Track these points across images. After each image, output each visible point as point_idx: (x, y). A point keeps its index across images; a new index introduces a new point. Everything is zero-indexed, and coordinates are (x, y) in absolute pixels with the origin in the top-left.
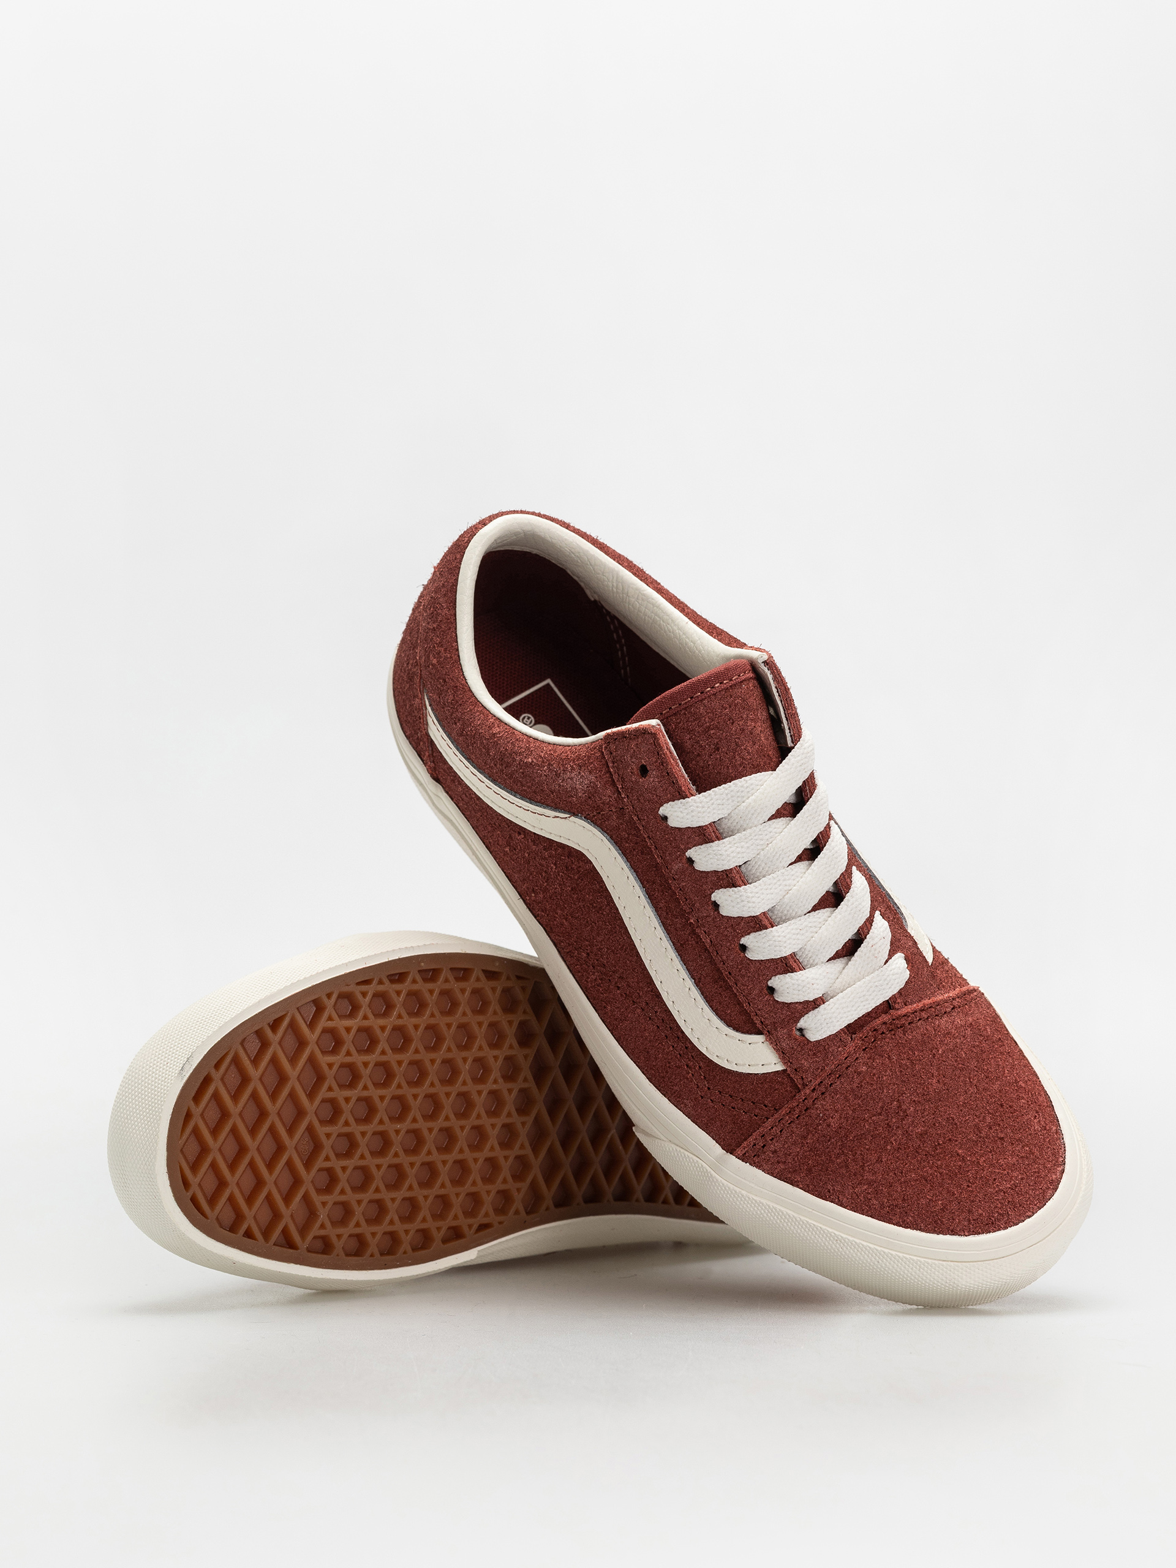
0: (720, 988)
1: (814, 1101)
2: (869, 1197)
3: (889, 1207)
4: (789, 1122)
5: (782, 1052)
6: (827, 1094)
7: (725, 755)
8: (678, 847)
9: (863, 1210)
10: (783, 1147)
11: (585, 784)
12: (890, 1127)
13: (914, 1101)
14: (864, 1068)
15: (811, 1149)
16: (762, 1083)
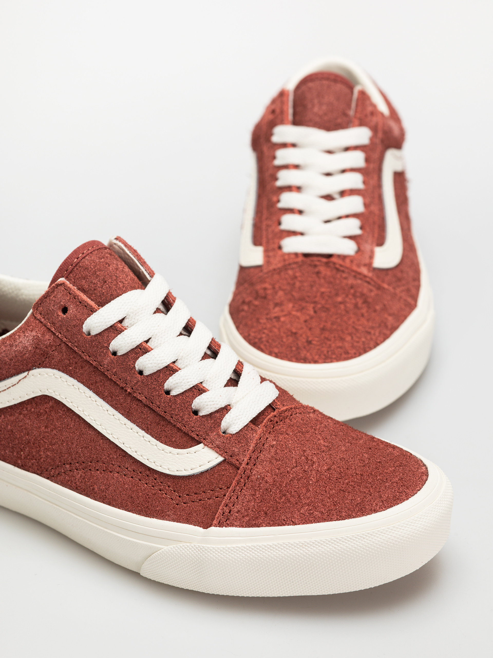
0: (162, 426)
1: (250, 471)
2: (312, 512)
3: (327, 513)
4: (240, 490)
5: (218, 448)
6: (258, 463)
7: (111, 283)
8: (103, 347)
9: (311, 521)
10: (243, 506)
11: (31, 340)
12: (306, 472)
13: (314, 454)
14: (274, 443)
15: (261, 500)
16: (213, 475)
